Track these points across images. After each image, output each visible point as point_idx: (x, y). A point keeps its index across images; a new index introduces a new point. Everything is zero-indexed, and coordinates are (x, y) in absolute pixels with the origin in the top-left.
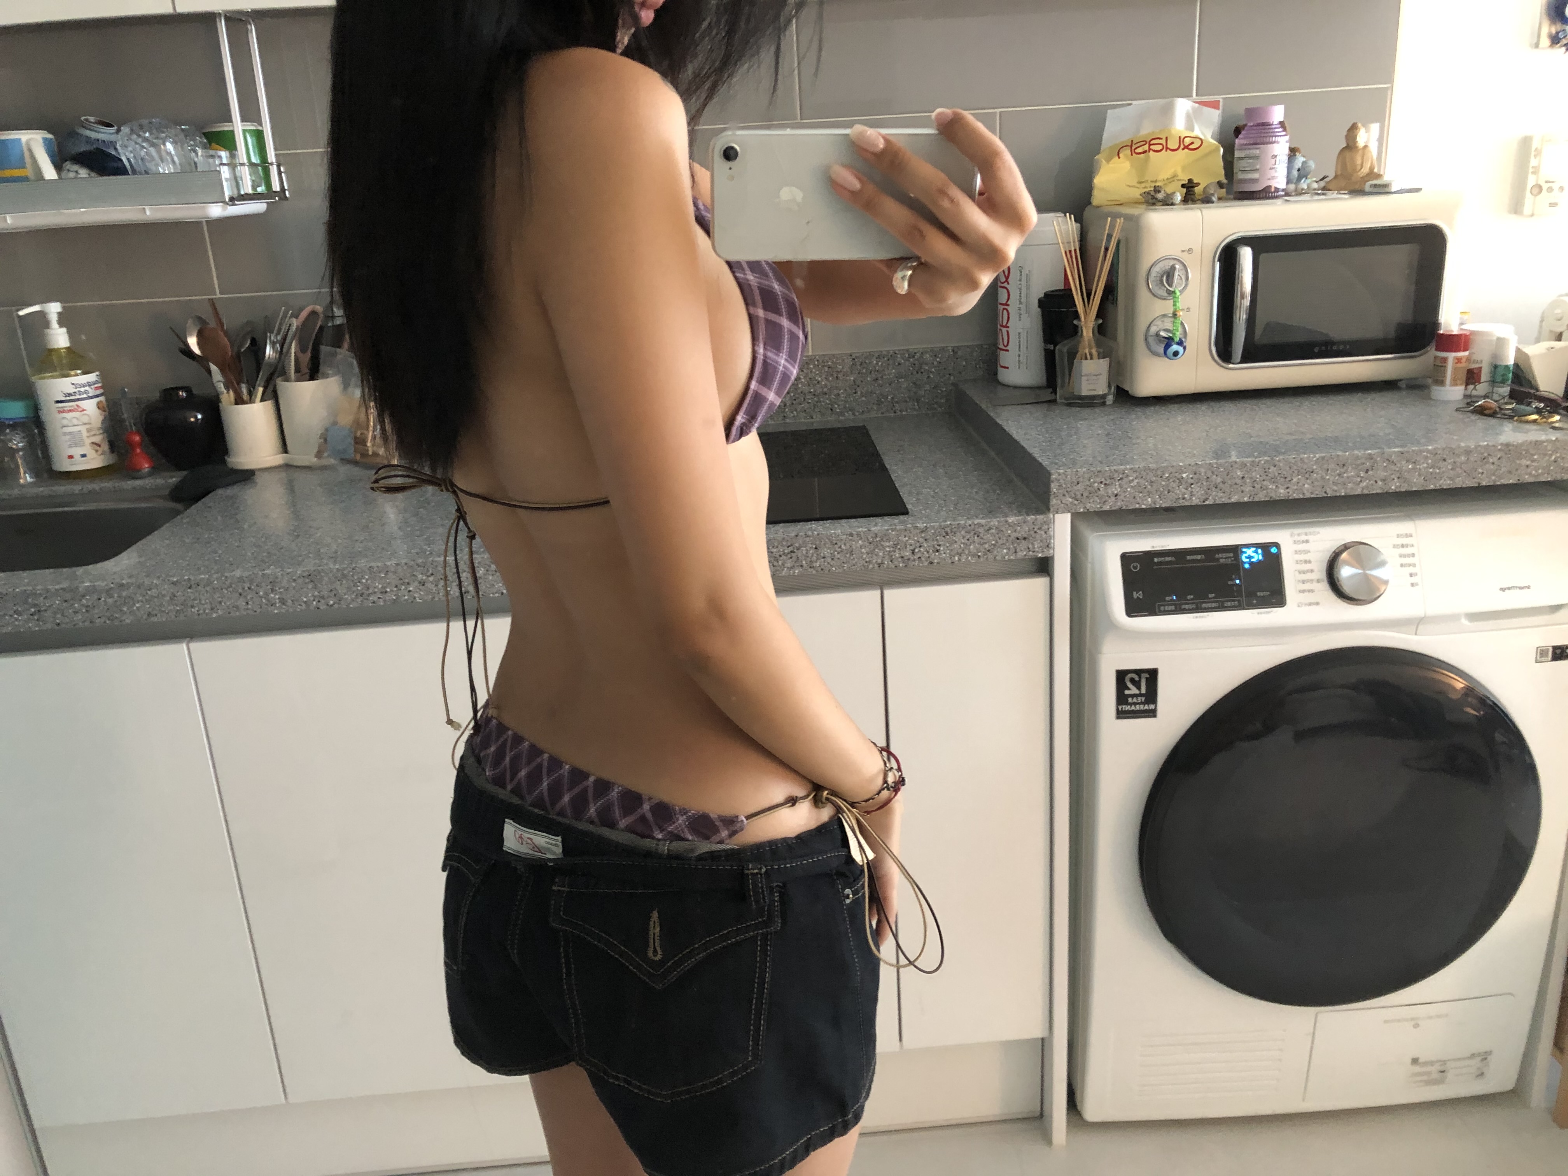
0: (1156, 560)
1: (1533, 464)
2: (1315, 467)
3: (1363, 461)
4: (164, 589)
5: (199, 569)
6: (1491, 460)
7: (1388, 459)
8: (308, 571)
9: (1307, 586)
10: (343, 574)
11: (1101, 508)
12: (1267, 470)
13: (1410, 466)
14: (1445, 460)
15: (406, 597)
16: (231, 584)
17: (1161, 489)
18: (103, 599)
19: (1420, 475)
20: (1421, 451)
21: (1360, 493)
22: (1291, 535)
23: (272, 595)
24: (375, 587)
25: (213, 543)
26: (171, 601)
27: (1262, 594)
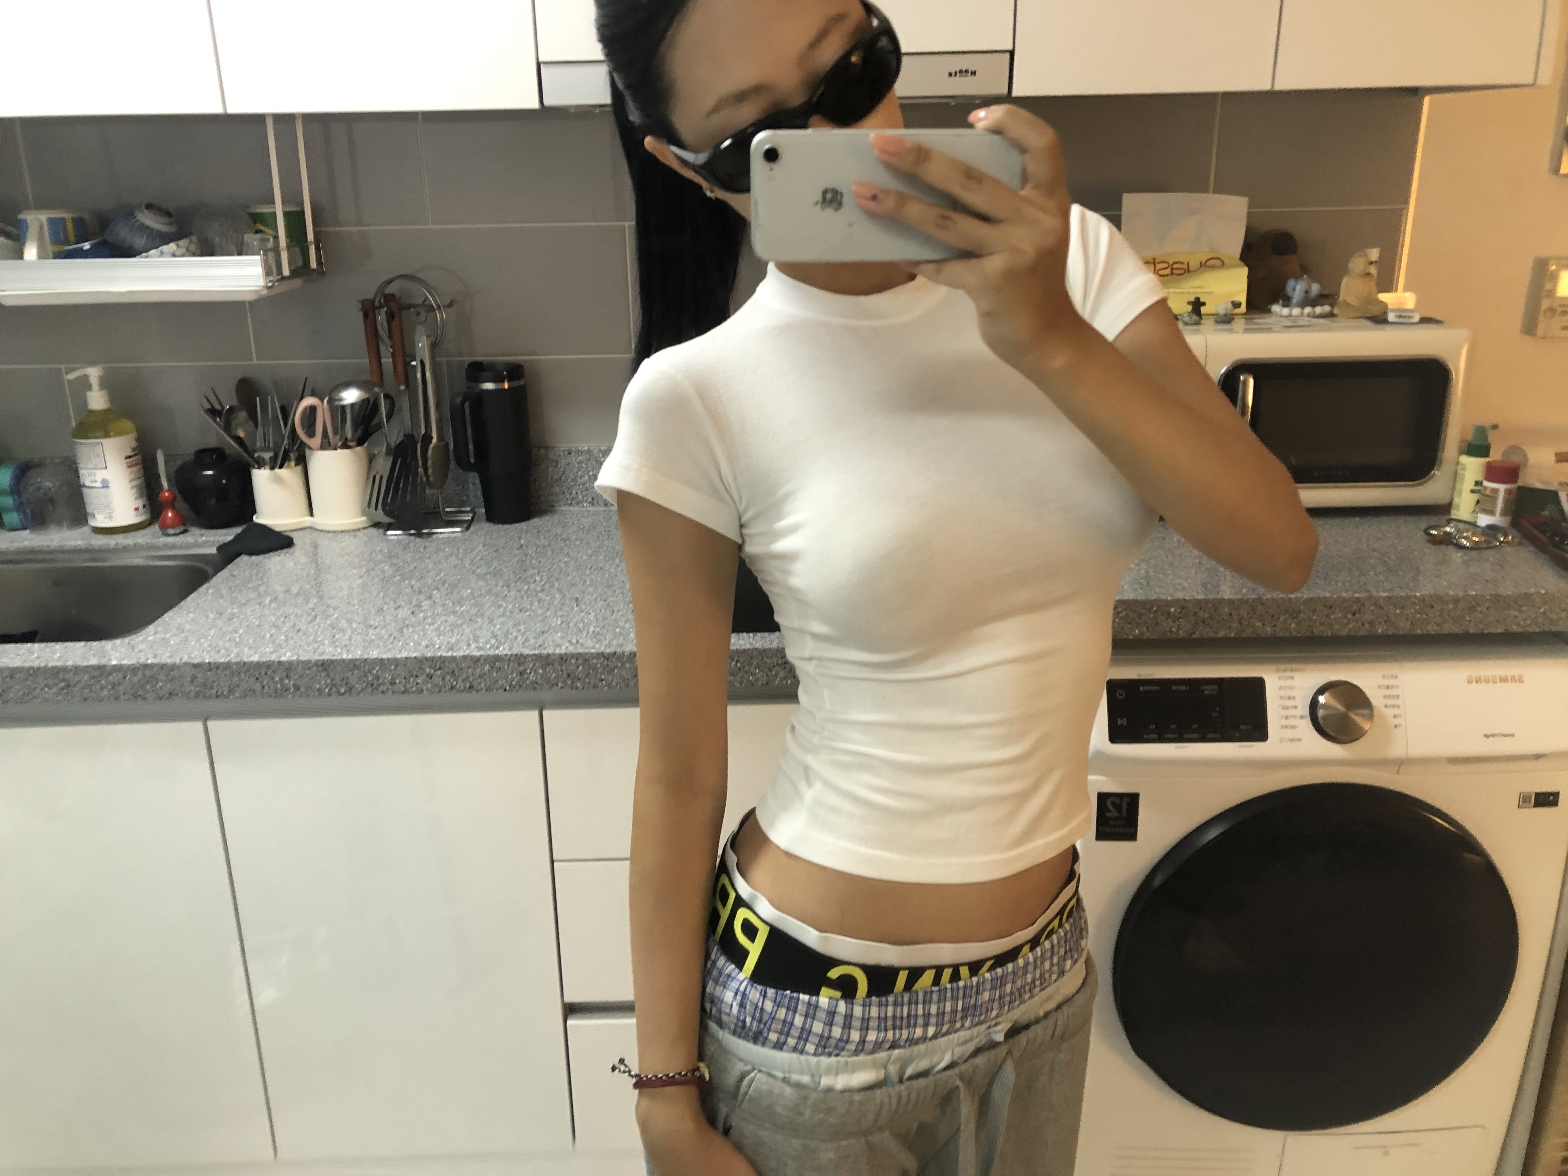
0: (1141, 688)
1: (1522, 616)
2: (1302, 607)
3: (1351, 603)
4: (186, 671)
5: (219, 651)
6: (1479, 610)
7: (1376, 604)
8: (323, 660)
9: (1291, 722)
10: (355, 664)
12: (1254, 608)
13: (1398, 611)
14: (1432, 607)
15: (414, 689)
17: (1149, 622)
18: (128, 677)
19: (1407, 620)
20: (1409, 597)
21: (1347, 634)
22: (1277, 671)
23: (287, 681)
24: (385, 678)
25: (235, 620)
26: (192, 682)
27: (1245, 727)
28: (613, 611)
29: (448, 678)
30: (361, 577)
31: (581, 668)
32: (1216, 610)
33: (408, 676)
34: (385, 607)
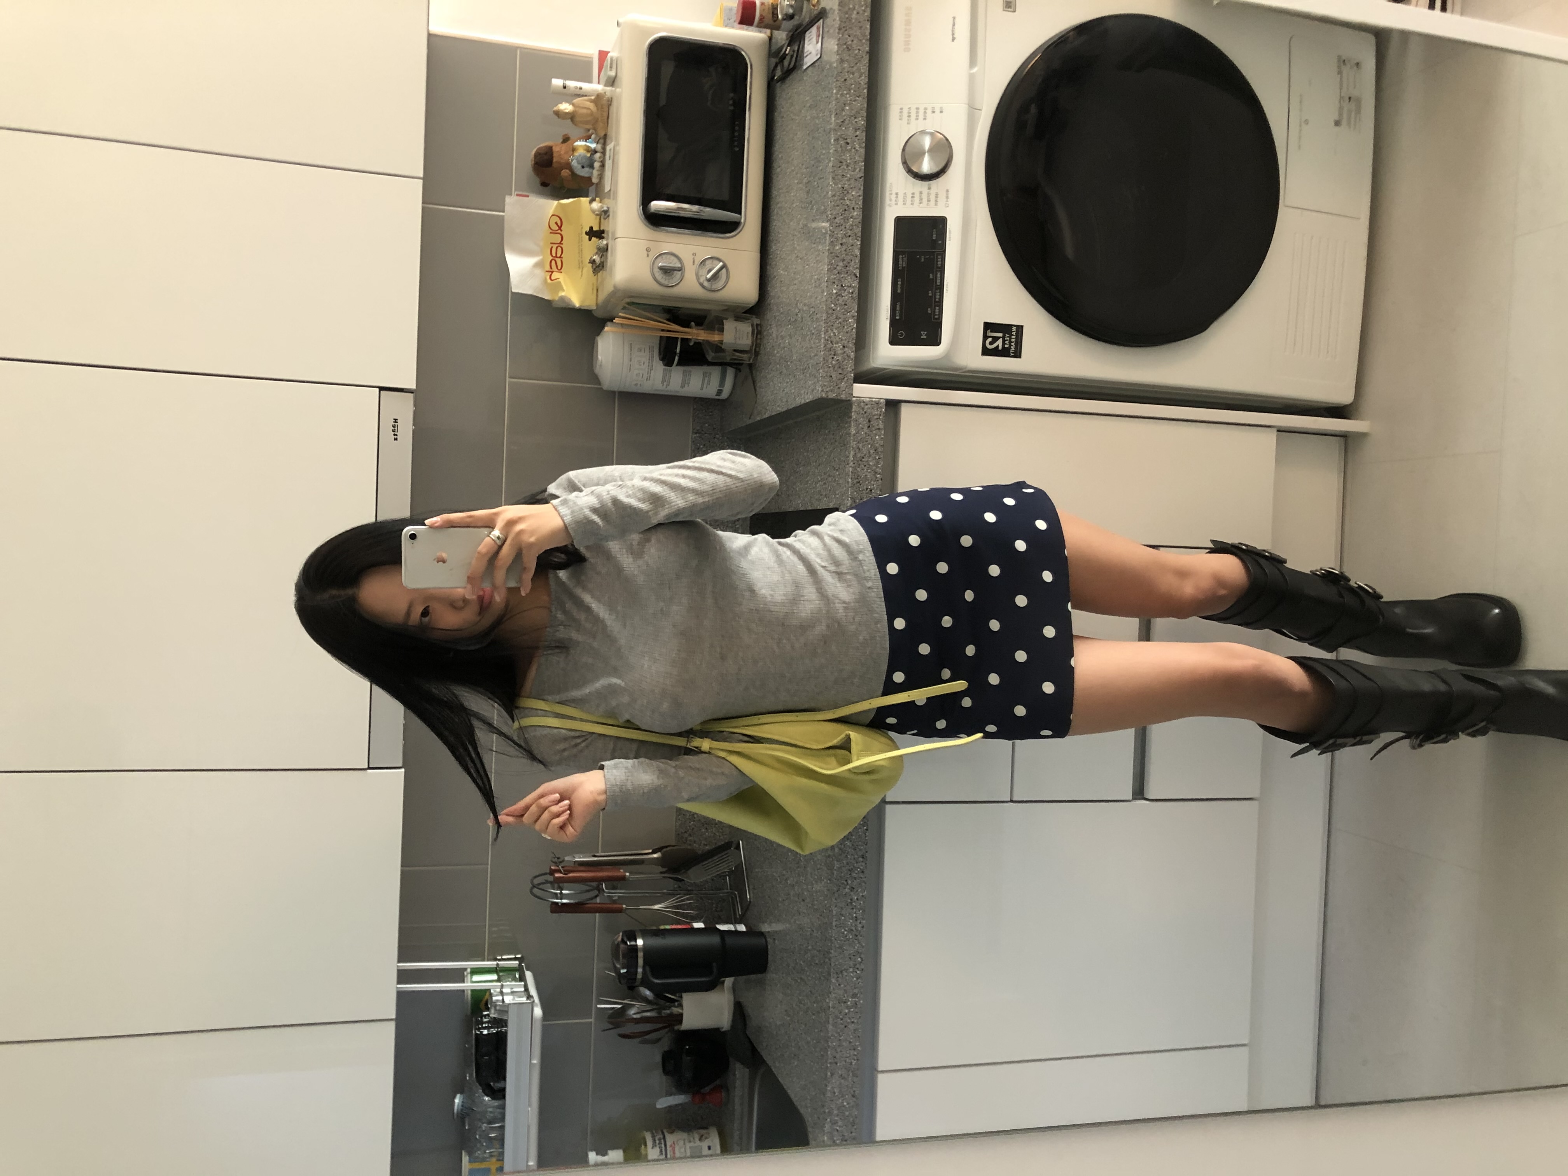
0: (898, 318)
1: (856, 8)
2: (840, 186)
3: (839, 146)
4: (835, 1082)
5: (822, 1056)
6: (850, 42)
7: (840, 126)
9: (933, 197)
10: (838, 948)
11: (852, 359)
12: (838, 224)
13: (848, 108)
14: (845, 80)
15: (862, 902)
16: (837, 1033)
17: (843, 310)
18: (838, 1128)
19: (855, 101)
20: (836, 99)
21: (864, 150)
22: (890, 205)
23: (849, 1003)
24: (851, 925)
25: (800, 1044)
26: (844, 1078)
27: (935, 236)
29: (854, 875)
32: (837, 257)
33: (850, 907)
34: (797, 922)
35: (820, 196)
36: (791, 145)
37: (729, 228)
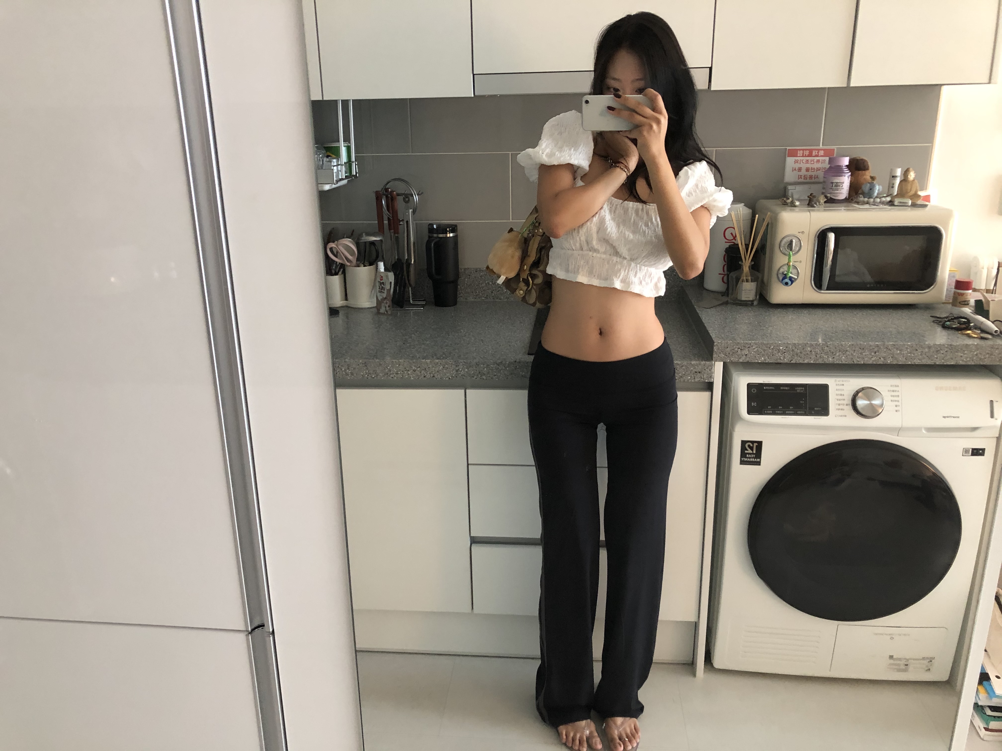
0: (765, 388)
2: (848, 349)
3: (874, 347)
6: (942, 352)
7: (886, 348)
9: (841, 407)
11: (737, 360)
12: (823, 348)
13: (898, 352)
14: (917, 350)
15: (407, 377)
17: (769, 354)
19: (903, 357)
20: (904, 345)
21: (871, 363)
22: (835, 381)
23: (348, 371)
24: (393, 371)
27: (817, 409)
28: (500, 345)
29: (423, 372)
30: (376, 328)
31: (485, 369)
32: (803, 349)
33: (404, 370)
34: (391, 341)
35: (841, 338)
36: (872, 320)
37: (818, 283)
